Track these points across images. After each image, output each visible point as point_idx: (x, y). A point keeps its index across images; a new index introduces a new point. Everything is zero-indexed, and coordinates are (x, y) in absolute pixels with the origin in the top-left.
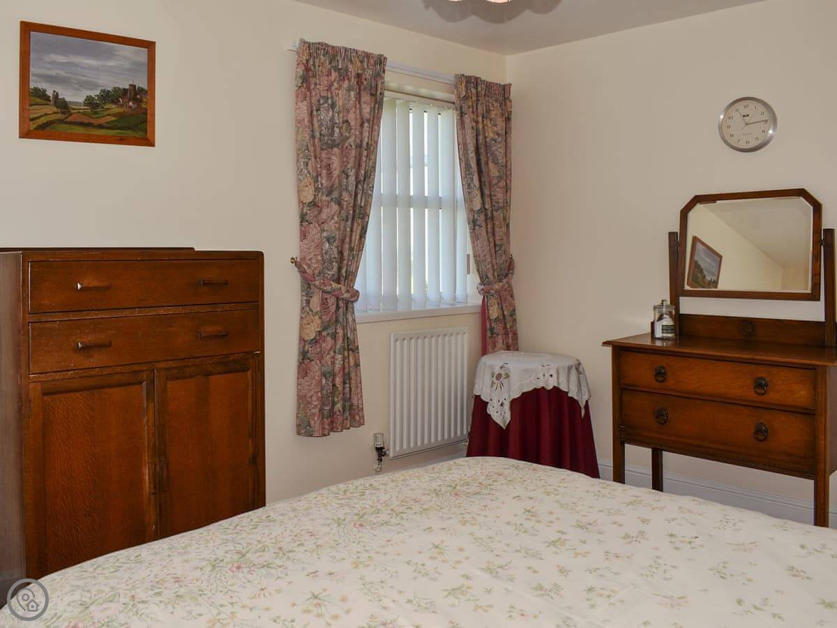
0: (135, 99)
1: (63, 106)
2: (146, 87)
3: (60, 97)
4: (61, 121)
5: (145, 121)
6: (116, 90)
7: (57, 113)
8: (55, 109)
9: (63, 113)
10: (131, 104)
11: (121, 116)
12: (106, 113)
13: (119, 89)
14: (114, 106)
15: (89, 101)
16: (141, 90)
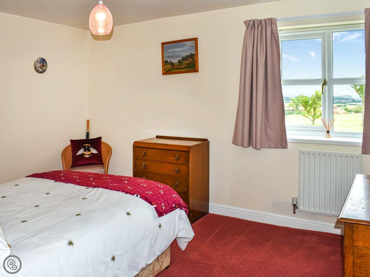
0: (192, 58)
1: (172, 64)
2: (195, 53)
3: (171, 62)
4: (172, 69)
5: (195, 64)
6: (186, 56)
7: (171, 67)
8: (170, 66)
9: (172, 66)
10: (191, 60)
11: (187, 64)
12: (183, 64)
13: (187, 56)
14: (185, 61)
15: (179, 61)
16: (194, 54)
